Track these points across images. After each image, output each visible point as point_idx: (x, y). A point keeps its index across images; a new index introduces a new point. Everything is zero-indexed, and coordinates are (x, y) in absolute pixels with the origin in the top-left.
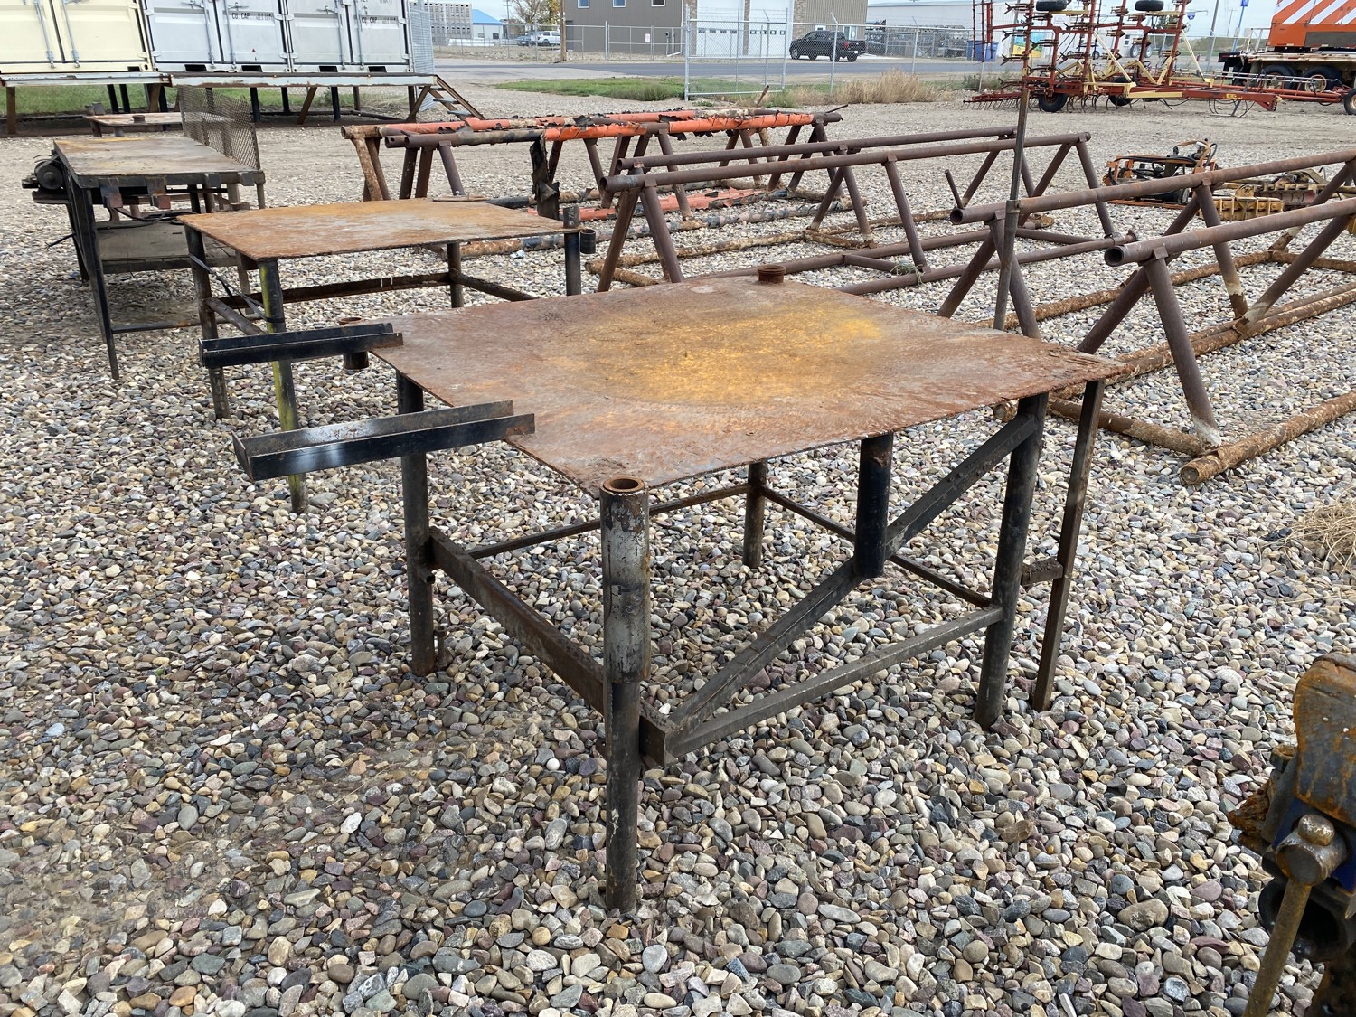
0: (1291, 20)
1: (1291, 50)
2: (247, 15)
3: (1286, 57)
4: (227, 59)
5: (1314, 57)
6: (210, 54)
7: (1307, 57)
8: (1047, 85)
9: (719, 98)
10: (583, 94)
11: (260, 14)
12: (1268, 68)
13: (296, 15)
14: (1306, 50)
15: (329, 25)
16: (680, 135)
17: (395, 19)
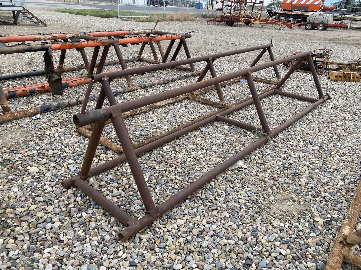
0: (287, 2)
1: (287, 11)
5: (294, 13)
7: (292, 13)
8: (229, 18)
9: (129, 18)
10: (84, 15)
12: (282, 15)
14: (290, 11)
16: (125, 45)
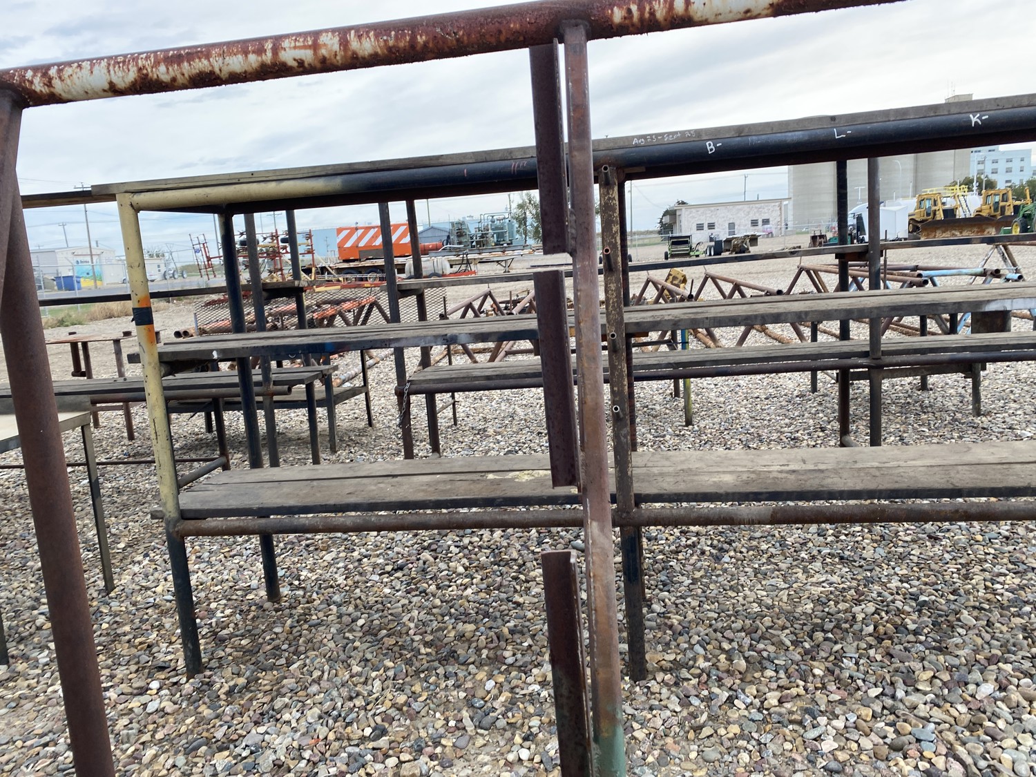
0: (348, 245)
1: (353, 261)
3: (352, 265)
7: (363, 264)
12: (345, 271)
14: (359, 260)
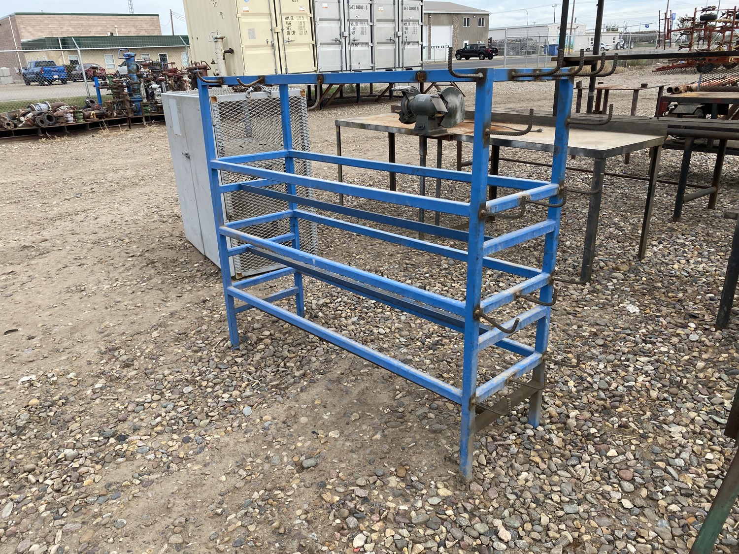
2: (357, 44)
4: (348, 69)
6: (342, 67)
11: (363, 44)
13: (378, 43)
15: (390, 47)
17: (417, 42)
